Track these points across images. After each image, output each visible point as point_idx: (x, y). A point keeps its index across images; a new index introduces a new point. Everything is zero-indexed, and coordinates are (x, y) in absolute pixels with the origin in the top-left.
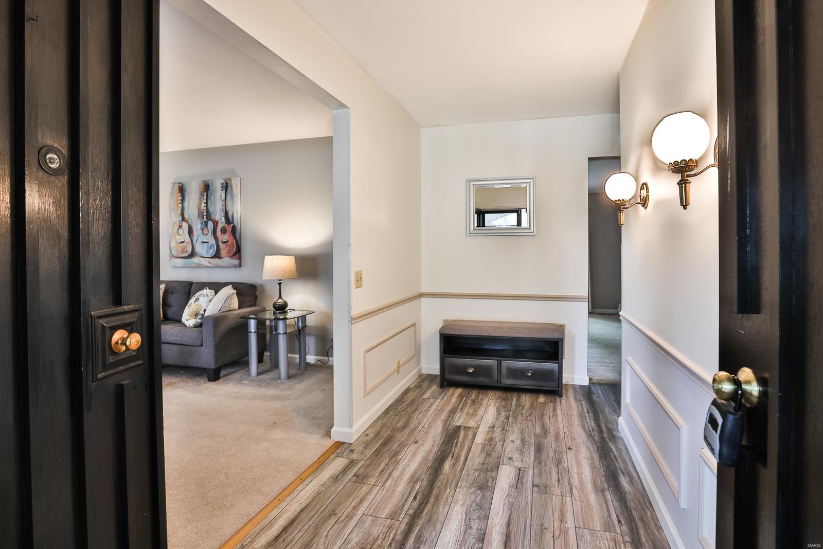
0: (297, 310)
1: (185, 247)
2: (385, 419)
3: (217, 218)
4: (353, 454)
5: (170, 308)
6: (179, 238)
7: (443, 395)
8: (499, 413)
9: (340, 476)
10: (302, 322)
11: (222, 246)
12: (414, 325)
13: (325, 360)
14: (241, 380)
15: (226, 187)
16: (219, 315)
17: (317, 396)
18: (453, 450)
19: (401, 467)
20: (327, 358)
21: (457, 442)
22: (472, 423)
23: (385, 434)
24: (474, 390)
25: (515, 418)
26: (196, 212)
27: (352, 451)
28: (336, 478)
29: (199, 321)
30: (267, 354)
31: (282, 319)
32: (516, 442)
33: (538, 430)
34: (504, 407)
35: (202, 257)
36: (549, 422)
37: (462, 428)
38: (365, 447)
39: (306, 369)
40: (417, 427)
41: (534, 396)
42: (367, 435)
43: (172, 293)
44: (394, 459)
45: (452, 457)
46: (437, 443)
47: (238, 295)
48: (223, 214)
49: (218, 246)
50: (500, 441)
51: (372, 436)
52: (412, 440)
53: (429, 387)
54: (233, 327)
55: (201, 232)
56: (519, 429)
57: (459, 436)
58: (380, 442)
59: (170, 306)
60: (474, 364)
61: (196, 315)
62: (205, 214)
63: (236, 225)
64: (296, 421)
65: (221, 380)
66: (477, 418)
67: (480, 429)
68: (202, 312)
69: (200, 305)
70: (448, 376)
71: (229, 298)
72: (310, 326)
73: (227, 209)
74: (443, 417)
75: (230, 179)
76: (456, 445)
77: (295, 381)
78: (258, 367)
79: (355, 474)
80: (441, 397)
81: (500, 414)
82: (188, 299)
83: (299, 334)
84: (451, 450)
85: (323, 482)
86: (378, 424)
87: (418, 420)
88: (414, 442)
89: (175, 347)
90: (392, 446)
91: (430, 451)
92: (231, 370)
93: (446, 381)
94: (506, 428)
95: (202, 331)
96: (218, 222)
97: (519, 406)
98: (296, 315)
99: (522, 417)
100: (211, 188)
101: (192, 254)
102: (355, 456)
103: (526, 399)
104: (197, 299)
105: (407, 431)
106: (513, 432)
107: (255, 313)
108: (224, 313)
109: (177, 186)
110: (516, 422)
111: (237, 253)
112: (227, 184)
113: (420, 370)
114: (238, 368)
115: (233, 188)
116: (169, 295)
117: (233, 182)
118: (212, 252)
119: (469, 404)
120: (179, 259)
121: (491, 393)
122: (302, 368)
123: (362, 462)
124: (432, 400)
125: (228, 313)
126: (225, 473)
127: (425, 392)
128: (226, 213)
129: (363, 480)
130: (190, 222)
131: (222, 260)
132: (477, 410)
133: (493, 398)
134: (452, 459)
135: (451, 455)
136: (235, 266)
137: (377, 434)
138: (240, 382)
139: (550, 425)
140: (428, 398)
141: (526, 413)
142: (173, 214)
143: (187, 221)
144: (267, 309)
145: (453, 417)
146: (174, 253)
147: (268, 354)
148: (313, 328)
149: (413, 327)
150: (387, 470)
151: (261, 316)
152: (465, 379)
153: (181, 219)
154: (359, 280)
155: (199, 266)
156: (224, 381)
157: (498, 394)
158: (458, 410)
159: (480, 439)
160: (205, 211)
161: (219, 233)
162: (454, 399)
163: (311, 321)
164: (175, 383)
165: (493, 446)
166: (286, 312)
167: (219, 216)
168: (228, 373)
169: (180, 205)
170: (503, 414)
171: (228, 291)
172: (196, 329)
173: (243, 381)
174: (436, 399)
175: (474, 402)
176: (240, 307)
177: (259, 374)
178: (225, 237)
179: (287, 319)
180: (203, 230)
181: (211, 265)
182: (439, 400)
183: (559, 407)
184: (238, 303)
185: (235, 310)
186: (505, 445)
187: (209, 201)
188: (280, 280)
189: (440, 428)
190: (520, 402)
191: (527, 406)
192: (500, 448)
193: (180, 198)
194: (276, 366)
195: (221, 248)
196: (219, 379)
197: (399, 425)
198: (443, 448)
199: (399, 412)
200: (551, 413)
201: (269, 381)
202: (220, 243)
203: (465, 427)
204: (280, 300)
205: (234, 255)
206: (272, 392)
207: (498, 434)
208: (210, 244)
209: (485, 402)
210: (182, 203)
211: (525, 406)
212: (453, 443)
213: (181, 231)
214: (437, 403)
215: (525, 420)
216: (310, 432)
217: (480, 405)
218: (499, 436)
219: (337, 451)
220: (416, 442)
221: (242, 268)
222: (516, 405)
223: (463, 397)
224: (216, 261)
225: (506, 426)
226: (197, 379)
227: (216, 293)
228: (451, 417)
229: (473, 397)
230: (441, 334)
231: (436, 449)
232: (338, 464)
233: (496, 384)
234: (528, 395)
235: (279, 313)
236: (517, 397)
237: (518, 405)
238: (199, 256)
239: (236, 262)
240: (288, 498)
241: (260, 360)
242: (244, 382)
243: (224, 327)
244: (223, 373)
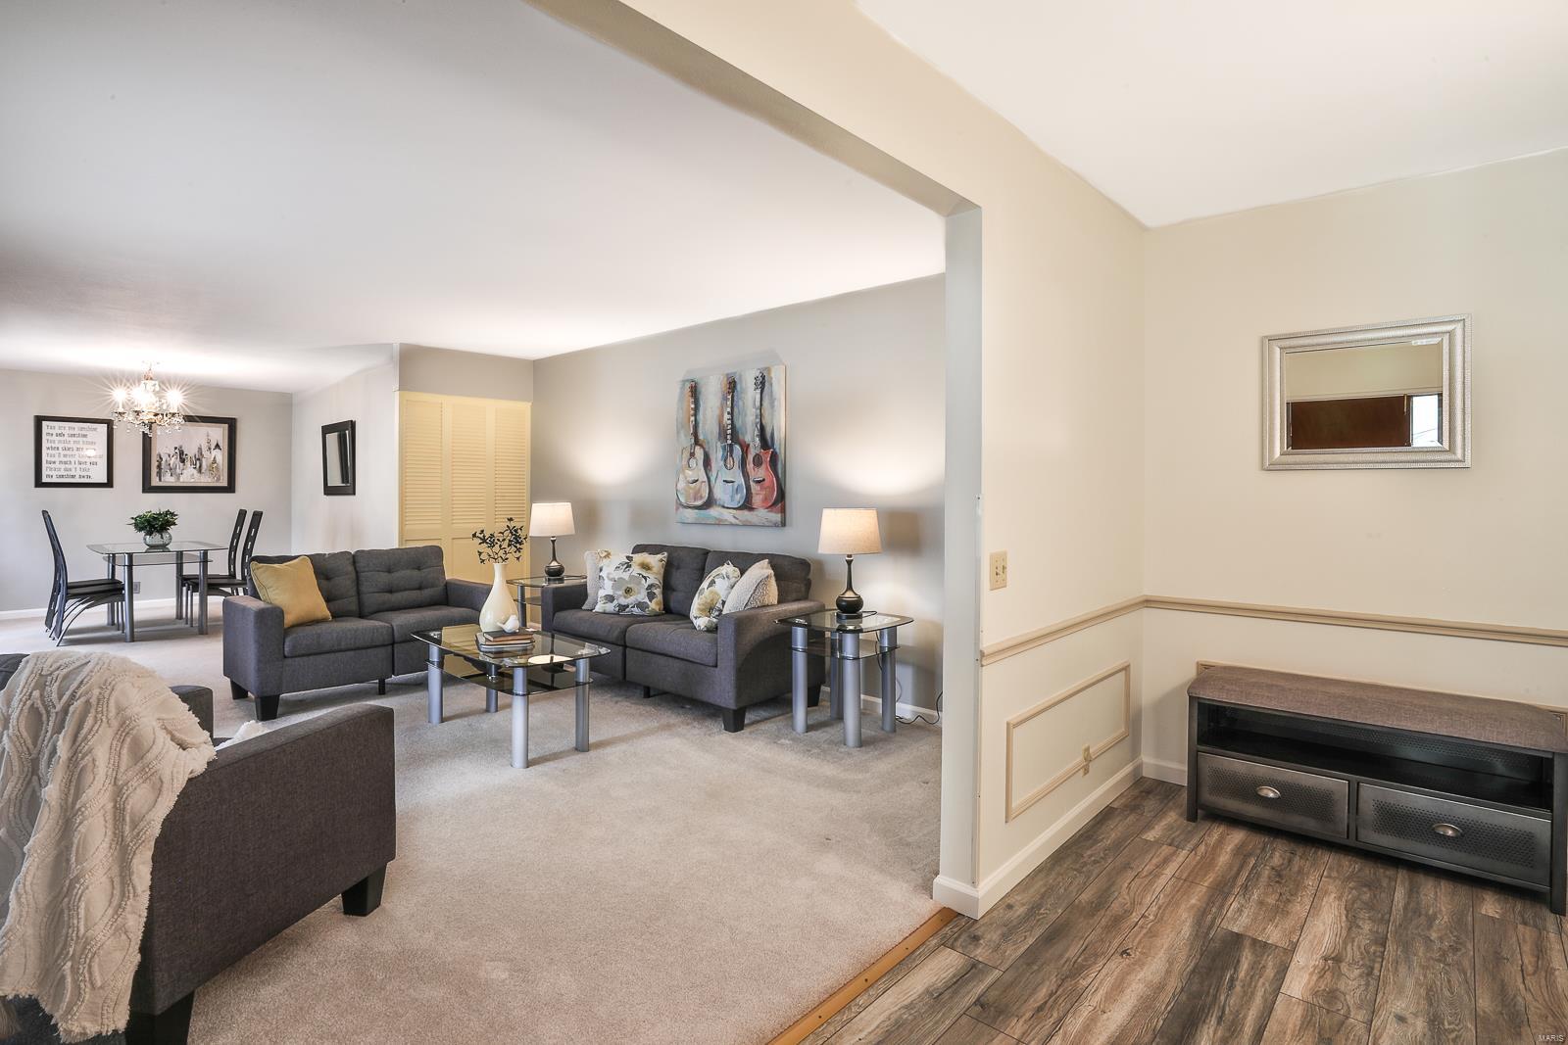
0: (880, 614)
1: (699, 490)
2: (1053, 875)
3: (748, 439)
4: (977, 946)
5: (675, 593)
6: (690, 474)
7: (1194, 841)
8: (1352, 923)
9: (946, 996)
10: (889, 639)
11: (754, 487)
12: (1126, 669)
13: (932, 716)
14: (778, 737)
15: (762, 383)
16: (744, 614)
17: (912, 793)
18: (1223, 998)
19: (1085, 1011)
20: (935, 713)
21: (1232, 980)
22: (1274, 935)
23: (1052, 914)
24: (1279, 840)
25: (1406, 946)
26: (716, 430)
27: (976, 939)
28: (938, 997)
29: (715, 620)
30: (825, 689)
31: (850, 631)
32: (1414, 1025)
33: (1485, 1003)
34: (1370, 907)
35: (724, 507)
36: (1522, 987)
37: (1247, 943)
38: (1005, 937)
39: (895, 731)
40: (1128, 913)
41: (1463, 892)
42: (1010, 907)
43: (678, 568)
44: (1068, 984)
45: (1220, 1019)
46: (1177, 968)
47: (779, 577)
48: (756, 433)
49: (748, 488)
50: (1360, 1007)
51: (1020, 911)
52: (1116, 943)
53: (1159, 814)
54: (767, 636)
55: (722, 463)
56: (1418, 983)
57: (1238, 961)
58: (1038, 932)
59: (674, 590)
60: (1279, 778)
61: (711, 609)
62: (729, 432)
63: (778, 450)
64: (867, 841)
65: (746, 731)
66: (1289, 923)
67: (1300, 959)
68: (719, 605)
69: (716, 593)
70: (1208, 797)
71: (762, 584)
72: (904, 646)
73: (764, 422)
74: (1196, 898)
75: (768, 369)
76: (1231, 987)
77: (870, 753)
78: (807, 713)
79: (978, 1000)
80: (1189, 846)
81: (1359, 927)
82: (701, 580)
83: (883, 660)
84: (1215, 997)
85: (909, 1000)
86: (1037, 886)
87: (1132, 894)
88: (1120, 950)
89: (677, 664)
90: (1066, 950)
91: (1160, 987)
92: (763, 714)
93: (1204, 807)
94: (1376, 972)
95: (716, 639)
96: (749, 445)
97: (1417, 912)
98: (878, 624)
99: (1428, 948)
100: (738, 387)
101: (709, 503)
102: (981, 953)
103: (1439, 898)
104: (713, 582)
105: (1103, 919)
106: (1401, 991)
107: (806, 615)
108: (753, 612)
109: (688, 385)
110: (1408, 960)
111: (780, 501)
112: (763, 377)
113: (1138, 769)
114: (776, 713)
115: (774, 384)
116: (674, 570)
117: (773, 375)
118: (740, 498)
119: (1264, 879)
120: (689, 510)
121: (1328, 858)
122: (888, 727)
123: (996, 973)
124: (1166, 850)
125: (760, 611)
126: (731, 928)
127: (1148, 827)
128: (762, 429)
129: (995, 1019)
130: (706, 446)
131: (755, 513)
132: (1289, 901)
133: (1334, 874)
134: (1219, 1023)
135: (1216, 1013)
136: (776, 525)
137: (1034, 910)
138: (775, 739)
139: (1529, 997)
140: (1158, 843)
141: (1441, 939)
142: (682, 435)
143: (701, 446)
144: (826, 608)
145: (1221, 907)
146: (683, 500)
147: (828, 689)
148: (908, 649)
149: (1124, 672)
150: (1052, 1008)
151: (816, 621)
152: (1252, 810)
153: (693, 441)
154: (1000, 571)
155: (719, 523)
156: (750, 733)
157: (1350, 865)
158: (1236, 890)
159: (1298, 984)
160: (730, 427)
161: (750, 466)
162: (1224, 858)
163: (906, 636)
164: (674, 725)
165: (1337, 1018)
166: (860, 617)
167: (751, 436)
168: (758, 718)
169: (693, 418)
170: (1367, 927)
171: (761, 570)
172: (709, 635)
173: (781, 738)
174: (1177, 847)
175: (1279, 876)
176: (780, 602)
177: (809, 728)
178: (761, 473)
179: (861, 631)
180: (725, 461)
181: (737, 522)
182: (1185, 852)
183: (1557, 947)
184: (777, 593)
185: (772, 605)
186: (1376, 1023)
187: (736, 410)
188: (850, 556)
189: (1186, 930)
190: (1418, 903)
191: (1443, 919)
192: (1360, 1029)
193: (693, 406)
194: (839, 717)
195: (753, 491)
196: (742, 729)
197: (1085, 897)
198: (1194, 988)
199: (1085, 864)
200: (1528, 960)
201: (826, 746)
202: (752, 483)
203: (1255, 941)
204: (849, 594)
205: (774, 504)
206: (829, 770)
207: (1351, 982)
208: (736, 485)
209: (1311, 882)
210: (695, 415)
211: (1433, 918)
212: (1221, 978)
213: (693, 462)
214: (1180, 859)
215: (1439, 961)
216: (891, 874)
217: (1297, 890)
218: (1358, 992)
219: (944, 931)
220: (1124, 952)
221: (786, 528)
222: (1405, 908)
223: (1250, 855)
224: (745, 515)
225: (1377, 966)
226: (708, 723)
227: (742, 573)
228: (1217, 904)
229: (1276, 860)
230: (1191, 698)
231: (1174, 984)
232: (942, 965)
233: (1342, 839)
234: (1445, 886)
235: (848, 618)
236: (1407, 884)
237: (1413, 910)
238: (719, 505)
239: (777, 517)
240: (838, 1018)
241: (813, 700)
242: (783, 741)
243: (754, 634)
244: (749, 717)
